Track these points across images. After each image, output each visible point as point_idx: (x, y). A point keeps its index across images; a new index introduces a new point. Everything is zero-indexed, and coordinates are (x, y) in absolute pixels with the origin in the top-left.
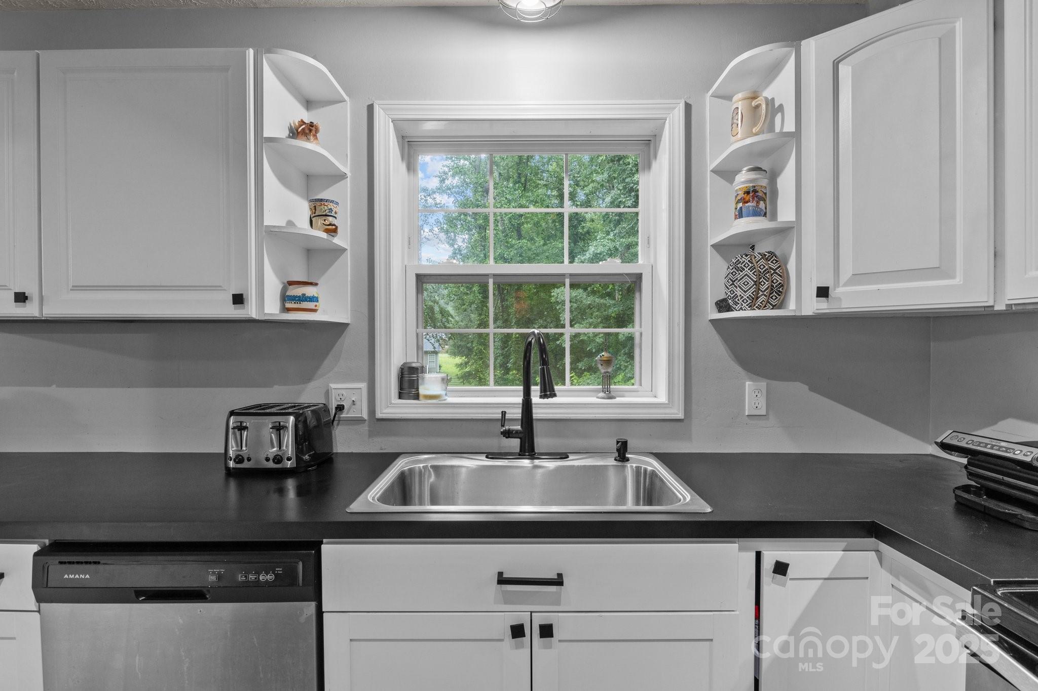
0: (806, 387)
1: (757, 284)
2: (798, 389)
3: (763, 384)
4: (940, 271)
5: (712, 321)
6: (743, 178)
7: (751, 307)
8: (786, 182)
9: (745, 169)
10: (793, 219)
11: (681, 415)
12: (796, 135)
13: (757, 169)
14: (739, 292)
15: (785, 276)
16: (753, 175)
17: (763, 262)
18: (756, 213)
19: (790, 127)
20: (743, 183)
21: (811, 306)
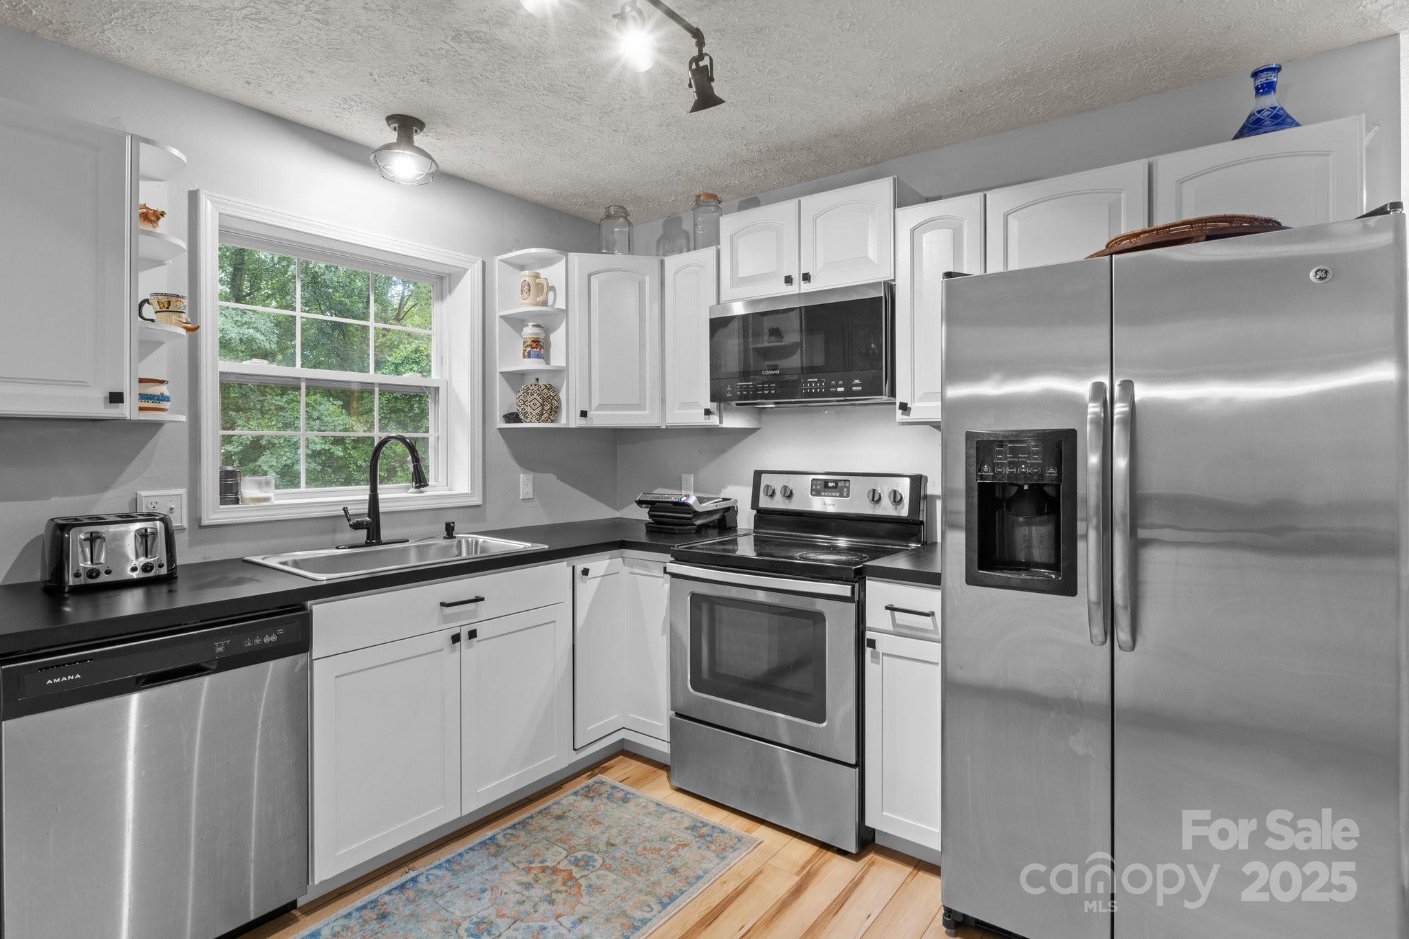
0: (555, 477)
1: (542, 405)
2: (551, 478)
3: (531, 476)
4: (640, 406)
5: (499, 429)
6: (529, 331)
7: (538, 420)
8: (557, 339)
9: (531, 324)
10: (565, 365)
11: (480, 502)
12: (566, 311)
13: (538, 326)
14: (529, 410)
15: (559, 401)
16: (537, 330)
17: (546, 391)
18: (538, 356)
19: (561, 304)
20: (530, 334)
21: (576, 422)
